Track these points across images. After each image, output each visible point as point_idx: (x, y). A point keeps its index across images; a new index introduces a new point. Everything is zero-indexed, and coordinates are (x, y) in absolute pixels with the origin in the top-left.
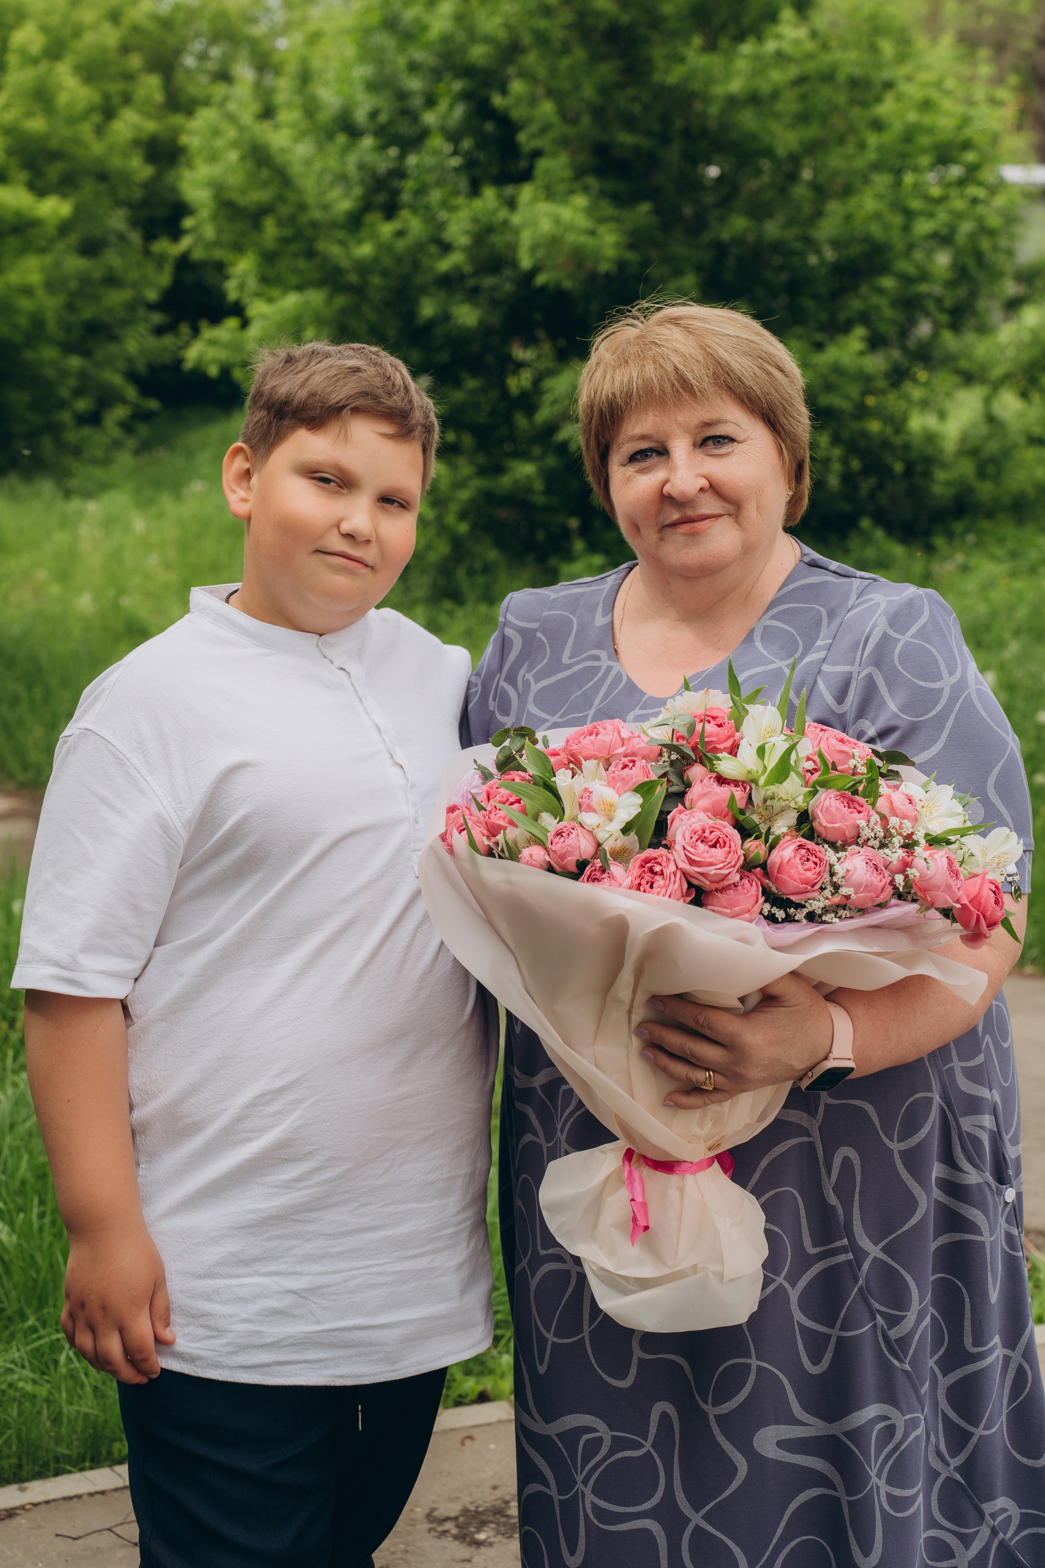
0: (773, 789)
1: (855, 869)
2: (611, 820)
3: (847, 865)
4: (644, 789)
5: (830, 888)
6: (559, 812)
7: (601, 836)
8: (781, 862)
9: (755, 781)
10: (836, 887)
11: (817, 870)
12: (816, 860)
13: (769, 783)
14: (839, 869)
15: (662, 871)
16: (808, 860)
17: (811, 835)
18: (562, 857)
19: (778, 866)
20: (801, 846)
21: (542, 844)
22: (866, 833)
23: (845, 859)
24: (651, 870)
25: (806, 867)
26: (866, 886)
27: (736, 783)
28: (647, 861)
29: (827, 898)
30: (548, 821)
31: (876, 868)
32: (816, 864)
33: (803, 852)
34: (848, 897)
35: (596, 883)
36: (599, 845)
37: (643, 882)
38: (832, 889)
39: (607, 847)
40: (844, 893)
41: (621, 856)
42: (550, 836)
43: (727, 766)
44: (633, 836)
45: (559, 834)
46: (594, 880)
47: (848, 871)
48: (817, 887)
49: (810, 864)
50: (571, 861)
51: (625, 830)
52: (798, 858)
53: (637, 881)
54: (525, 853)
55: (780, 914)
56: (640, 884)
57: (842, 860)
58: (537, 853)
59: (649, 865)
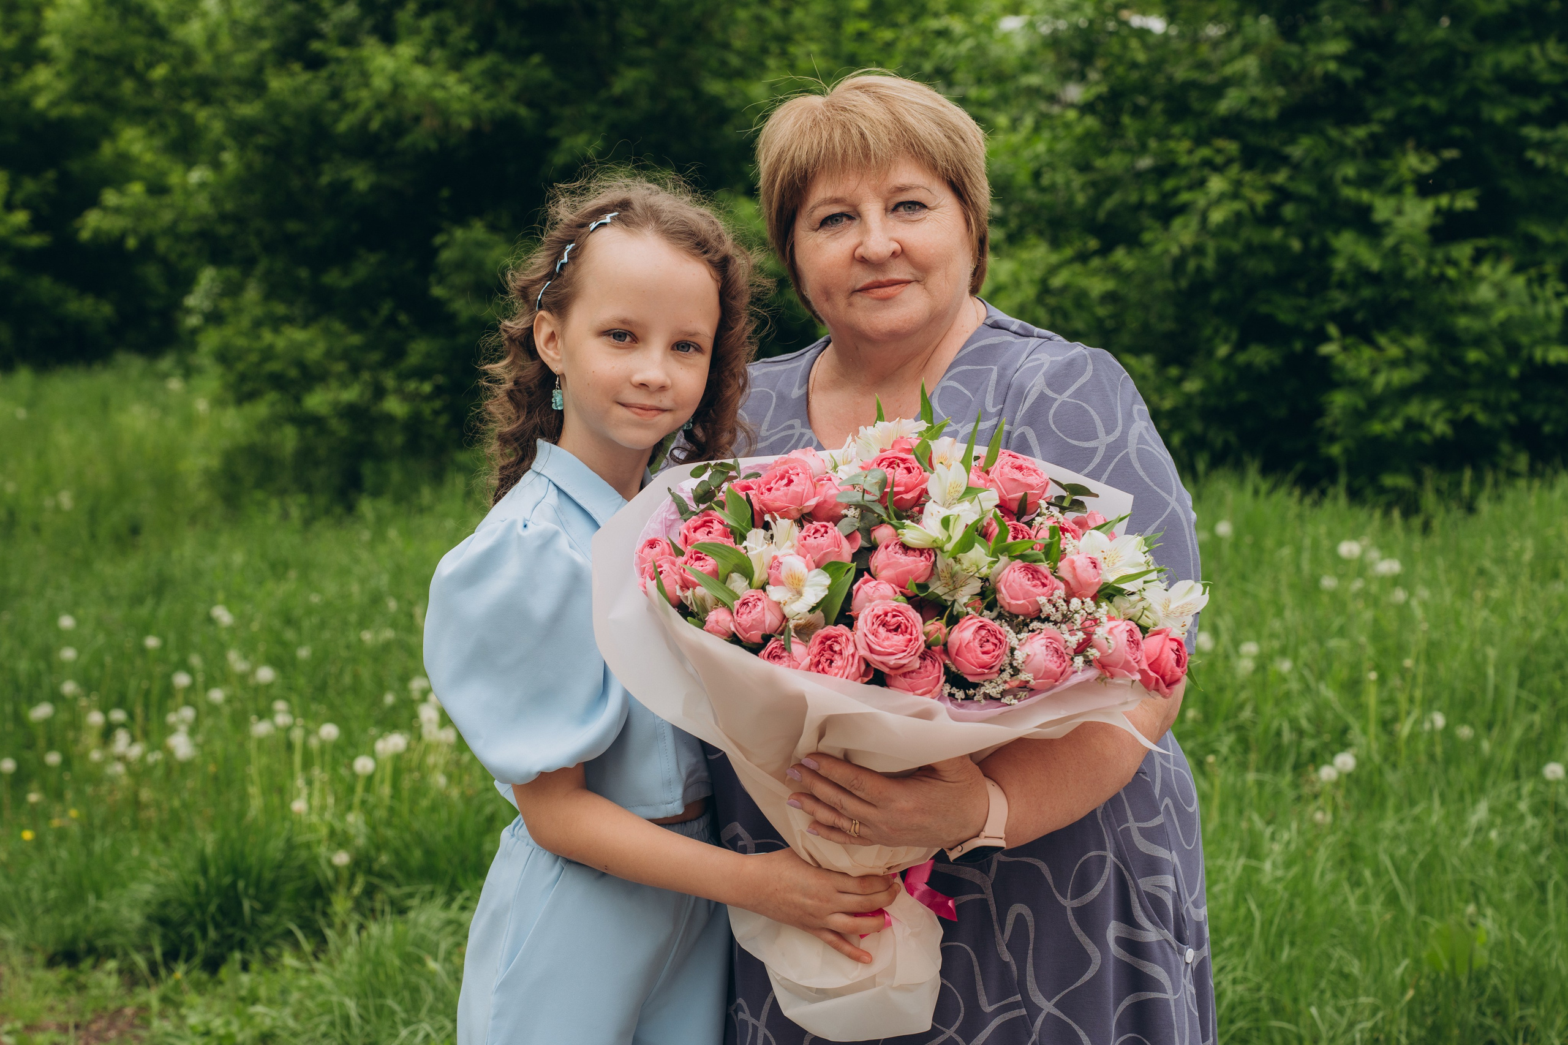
0: (959, 559)
1: (1035, 655)
2: (801, 597)
3: (1027, 649)
5: (1009, 670)
6: (749, 578)
7: (788, 610)
8: (960, 645)
9: (941, 551)
10: (1016, 671)
11: (996, 653)
12: (996, 641)
14: (1020, 652)
15: (841, 650)
16: (988, 641)
18: (748, 629)
19: (956, 647)
20: (981, 627)
21: (729, 611)
22: (1048, 608)
23: (1026, 641)
24: (831, 648)
25: (985, 649)
26: (1045, 672)
27: (921, 551)
28: (827, 638)
29: (1005, 682)
30: (740, 586)
31: (1056, 651)
32: (995, 645)
33: (983, 632)
35: (777, 660)
37: (823, 659)
38: (1011, 671)
39: (793, 622)
40: (1023, 679)
41: (804, 631)
42: (737, 604)
43: (912, 533)
44: (820, 614)
45: (747, 601)
46: (774, 658)
47: (1028, 655)
48: (996, 669)
49: (989, 647)
50: (754, 634)
51: (815, 608)
52: (977, 641)
53: (817, 659)
54: (712, 616)
55: (960, 694)
56: (819, 662)
57: (1023, 641)
58: (723, 619)
59: (829, 642)
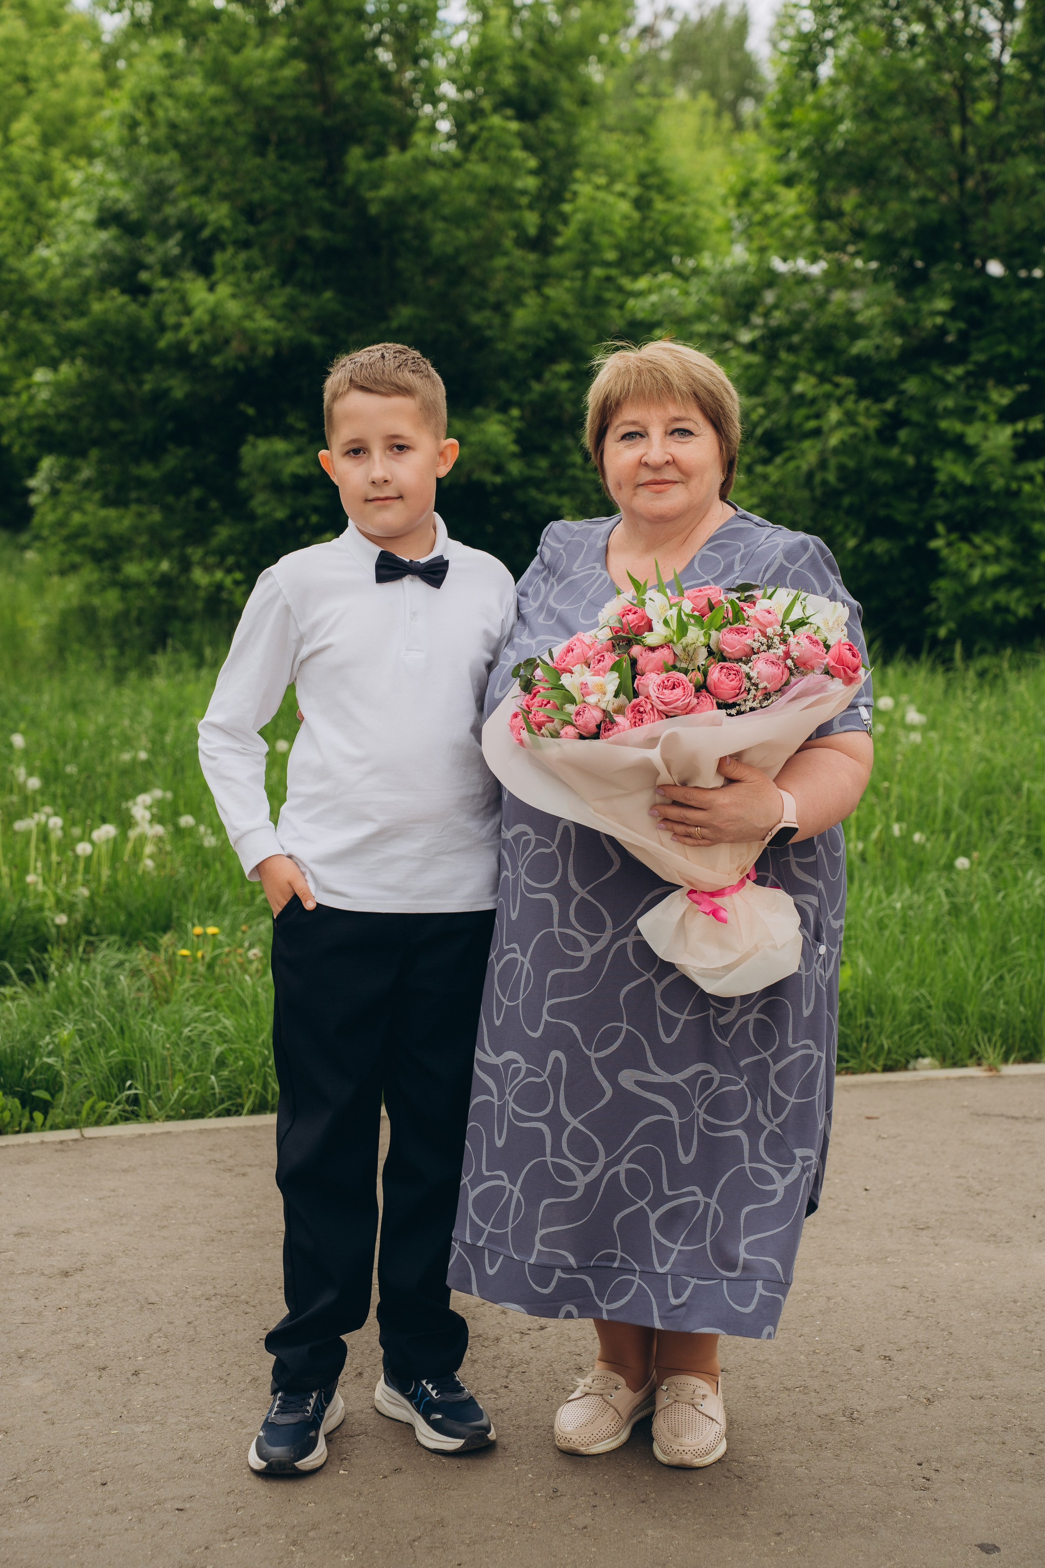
0: (684, 641)
1: (761, 669)
2: (605, 694)
3: (756, 669)
4: (615, 667)
6: (573, 701)
7: (603, 706)
8: (716, 681)
9: (671, 641)
10: (756, 685)
11: (741, 679)
12: (737, 673)
13: (679, 639)
14: (753, 674)
16: (730, 674)
17: (724, 659)
18: (585, 727)
19: (715, 684)
20: (722, 668)
21: (570, 724)
22: (756, 645)
23: (752, 666)
24: (638, 711)
25: (731, 679)
26: (773, 676)
27: (662, 646)
28: (634, 707)
30: (570, 708)
31: (773, 663)
33: (724, 670)
34: (765, 688)
35: (610, 734)
36: (604, 711)
37: (637, 720)
39: (610, 709)
40: (763, 687)
41: (620, 711)
42: (573, 717)
43: (651, 639)
44: (622, 697)
45: (578, 714)
47: (758, 672)
49: (732, 677)
50: (592, 726)
51: (616, 695)
52: (724, 675)
53: (634, 720)
54: (562, 732)
55: (732, 713)
56: (636, 722)
58: (570, 730)
59: (636, 708)
